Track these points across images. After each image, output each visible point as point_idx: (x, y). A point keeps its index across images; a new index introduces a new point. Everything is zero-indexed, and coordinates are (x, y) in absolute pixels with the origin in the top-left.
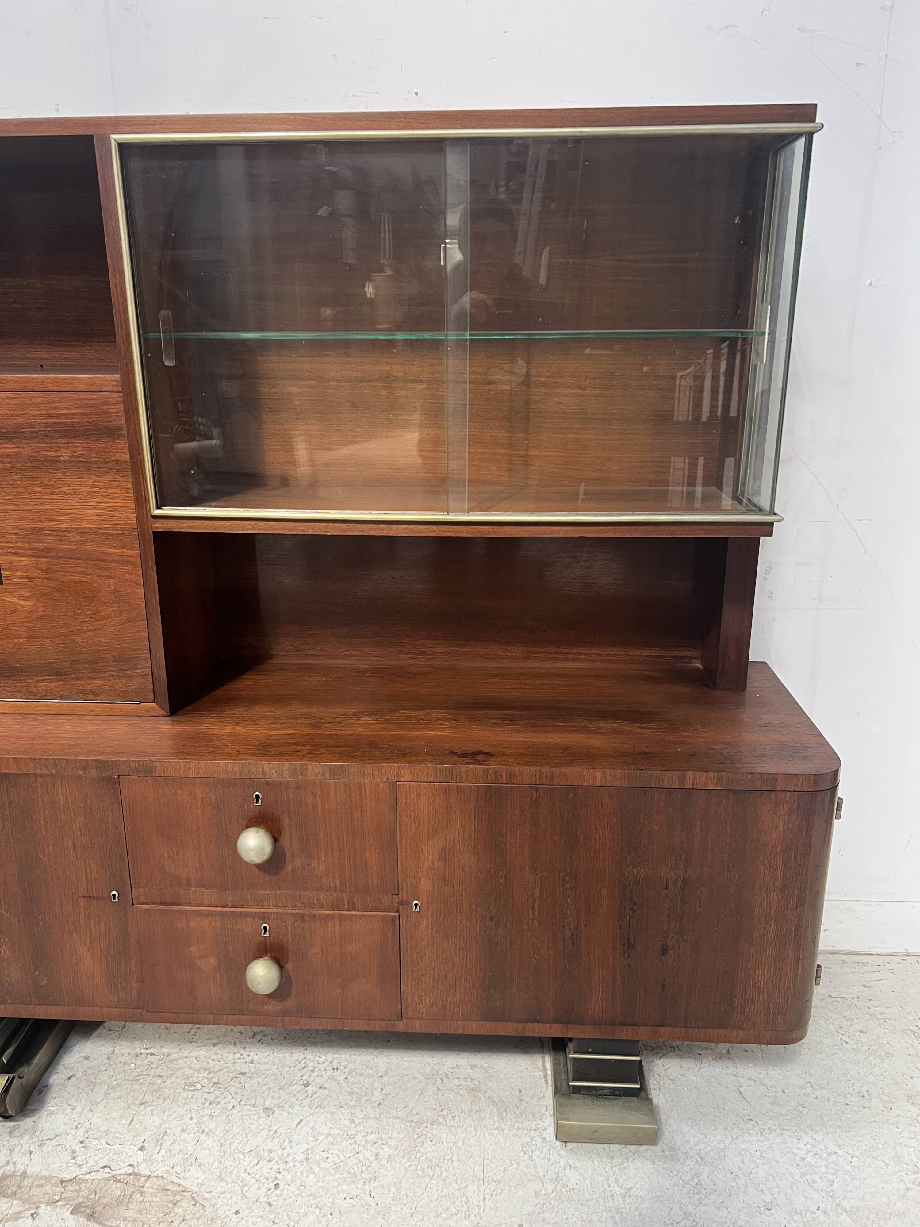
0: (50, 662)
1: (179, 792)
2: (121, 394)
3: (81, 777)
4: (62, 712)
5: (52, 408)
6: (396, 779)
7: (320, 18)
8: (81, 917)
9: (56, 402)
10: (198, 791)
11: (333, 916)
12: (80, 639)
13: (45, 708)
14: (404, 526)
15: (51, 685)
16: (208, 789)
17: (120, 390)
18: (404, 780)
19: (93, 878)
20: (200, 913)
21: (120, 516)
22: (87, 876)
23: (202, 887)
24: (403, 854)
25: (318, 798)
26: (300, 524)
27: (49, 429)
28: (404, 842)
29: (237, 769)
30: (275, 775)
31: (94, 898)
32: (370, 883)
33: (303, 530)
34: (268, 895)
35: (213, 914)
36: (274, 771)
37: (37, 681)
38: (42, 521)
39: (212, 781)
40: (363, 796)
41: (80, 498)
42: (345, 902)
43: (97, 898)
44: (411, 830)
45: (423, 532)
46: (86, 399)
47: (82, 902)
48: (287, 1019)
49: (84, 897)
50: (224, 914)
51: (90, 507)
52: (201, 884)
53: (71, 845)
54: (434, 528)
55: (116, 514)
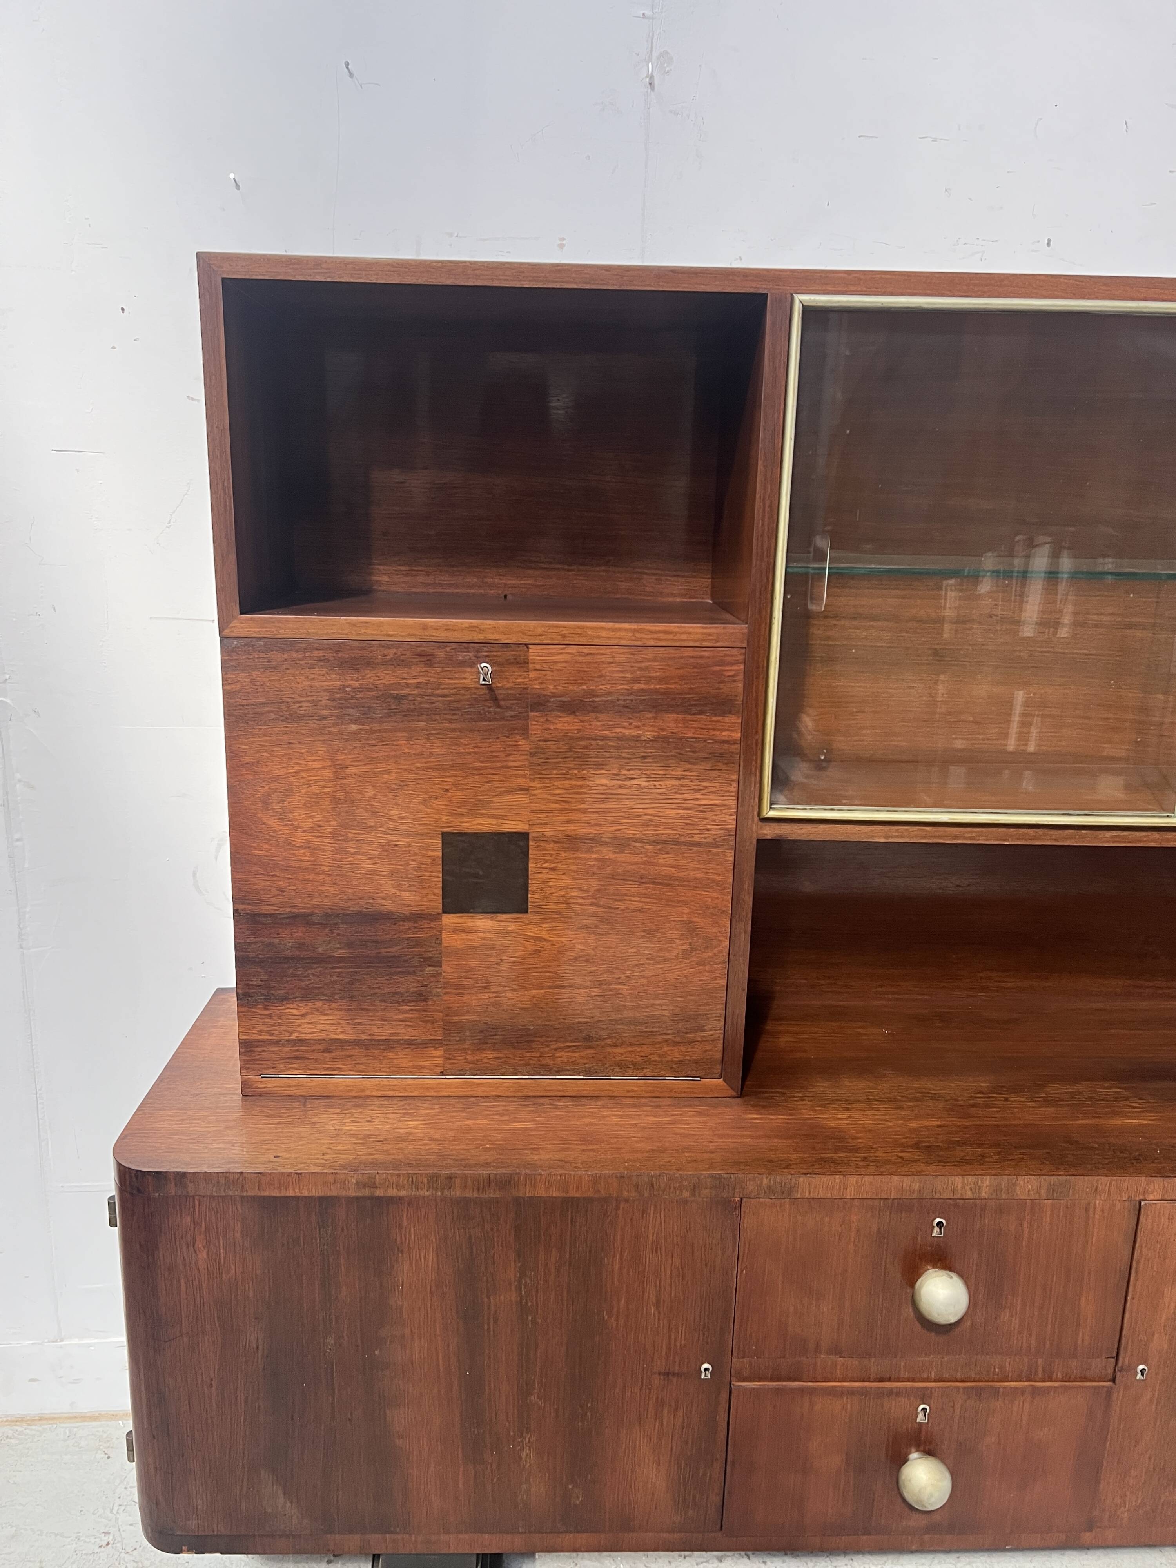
0: (579, 1023)
1: (827, 1219)
2: (743, 651)
3: (685, 1202)
4: (584, 1093)
5: (640, 669)
6: (1141, 1197)
7: (935, 140)
8: (651, 1402)
9: (649, 661)
10: (854, 1218)
11: (1023, 1391)
12: (627, 990)
13: (560, 1088)
14: (1115, 833)
15: (574, 1055)
16: (869, 1215)
17: (745, 645)
18: (1152, 1197)
19: (678, 1344)
20: (831, 1392)
21: (714, 817)
22: (670, 1343)
23: (836, 1354)
24: (1135, 1301)
25: (1025, 1225)
26: (969, 829)
27: (632, 697)
28: (1139, 1283)
29: (916, 1186)
30: (969, 1194)
31: (674, 1374)
32: (1080, 1342)
33: (971, 838)
34: (931, 1362)
35: (851, 1392)
36: (968, 1188)
37: (556, 1049)
38: (600, 825)
39: (876, 1203)
40: (1090, 1222)
41: (660, 794)
42: (1040, 1369)
43: (678, 1375)
44: (1152, 1267)
45: (1140, 841)
46: (693, 657)
47: (657, 1380)
48: (926, 1537)
49: (660, 1373)
50: (864, 1392)
51: (674, 806)
52: (836, 1350)
53: (653, 1299)
54: (1156, 835)
55: (707, 815)
